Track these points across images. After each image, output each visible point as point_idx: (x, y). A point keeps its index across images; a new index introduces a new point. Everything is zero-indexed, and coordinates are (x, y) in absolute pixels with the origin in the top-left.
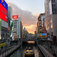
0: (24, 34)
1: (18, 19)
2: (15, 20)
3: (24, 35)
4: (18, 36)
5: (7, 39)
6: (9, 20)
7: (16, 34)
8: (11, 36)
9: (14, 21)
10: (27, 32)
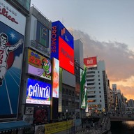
0: (113, 102)
1: (96, 66)
2: (89, 69)
3: (114, 104)
4: (100, 106)
5: (74, 113)
6: (77, 68)
7: (94, 101)
8: (84, 104)
9: (88, 71)
10: (122, 96)
